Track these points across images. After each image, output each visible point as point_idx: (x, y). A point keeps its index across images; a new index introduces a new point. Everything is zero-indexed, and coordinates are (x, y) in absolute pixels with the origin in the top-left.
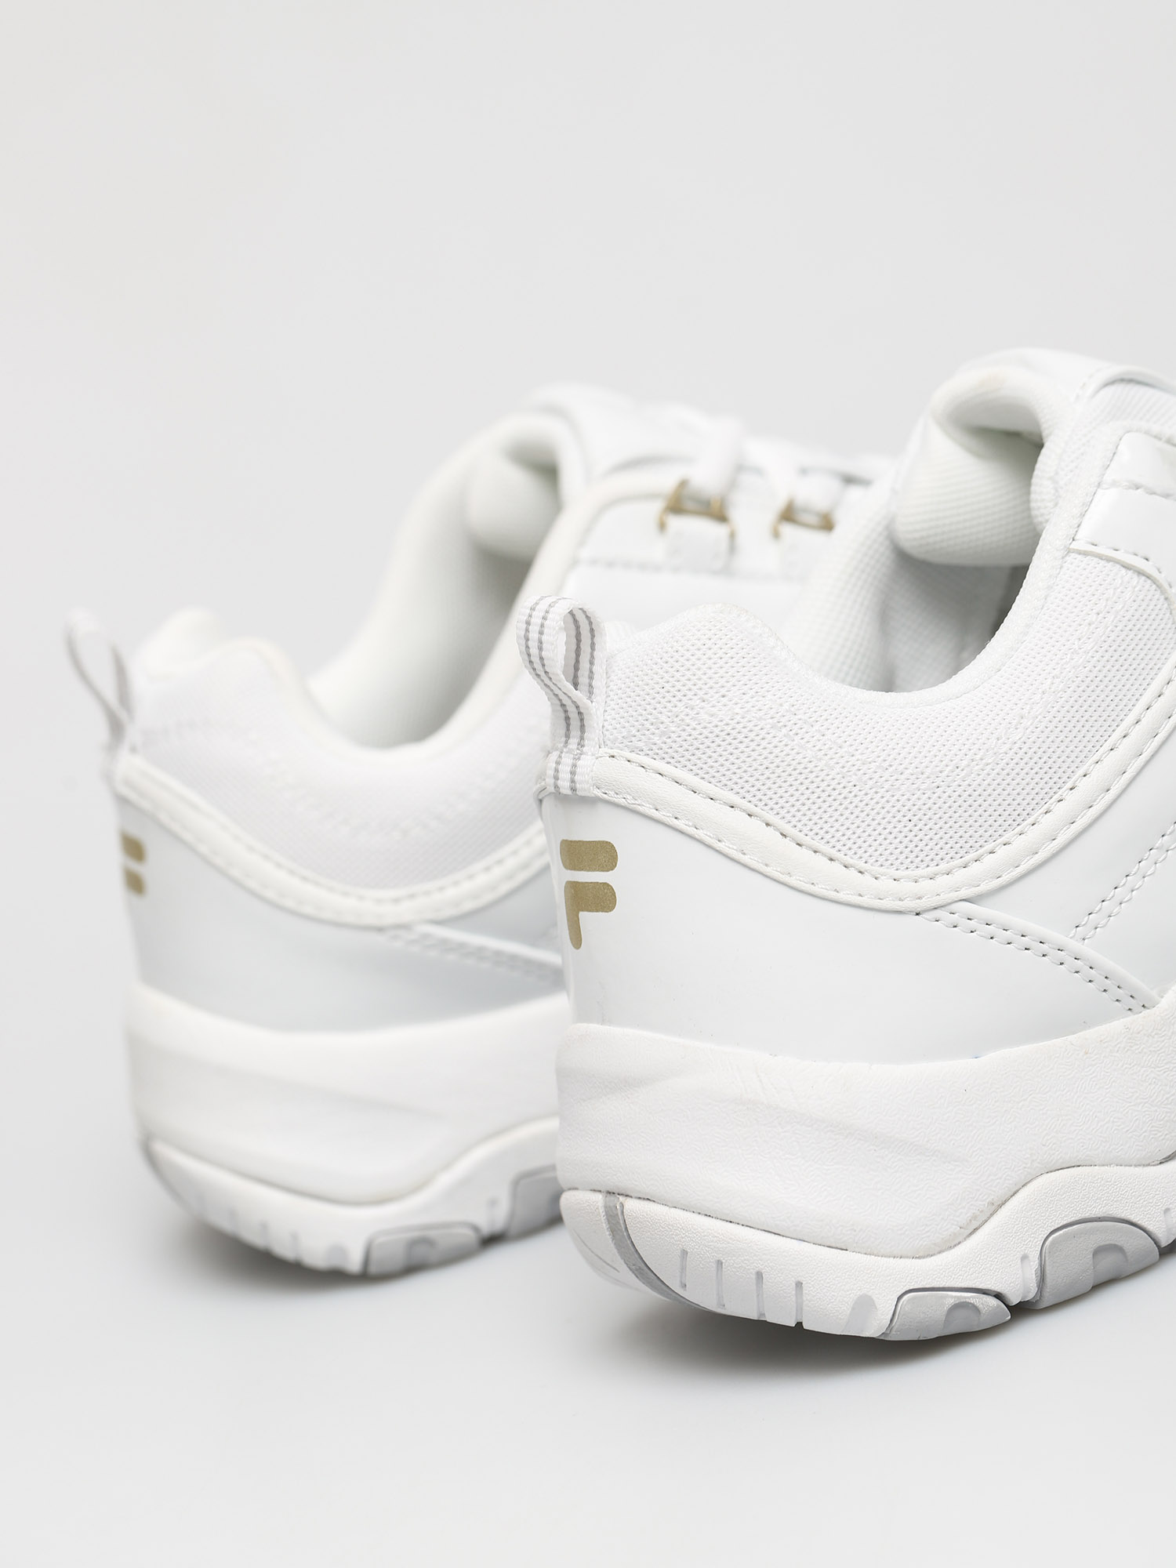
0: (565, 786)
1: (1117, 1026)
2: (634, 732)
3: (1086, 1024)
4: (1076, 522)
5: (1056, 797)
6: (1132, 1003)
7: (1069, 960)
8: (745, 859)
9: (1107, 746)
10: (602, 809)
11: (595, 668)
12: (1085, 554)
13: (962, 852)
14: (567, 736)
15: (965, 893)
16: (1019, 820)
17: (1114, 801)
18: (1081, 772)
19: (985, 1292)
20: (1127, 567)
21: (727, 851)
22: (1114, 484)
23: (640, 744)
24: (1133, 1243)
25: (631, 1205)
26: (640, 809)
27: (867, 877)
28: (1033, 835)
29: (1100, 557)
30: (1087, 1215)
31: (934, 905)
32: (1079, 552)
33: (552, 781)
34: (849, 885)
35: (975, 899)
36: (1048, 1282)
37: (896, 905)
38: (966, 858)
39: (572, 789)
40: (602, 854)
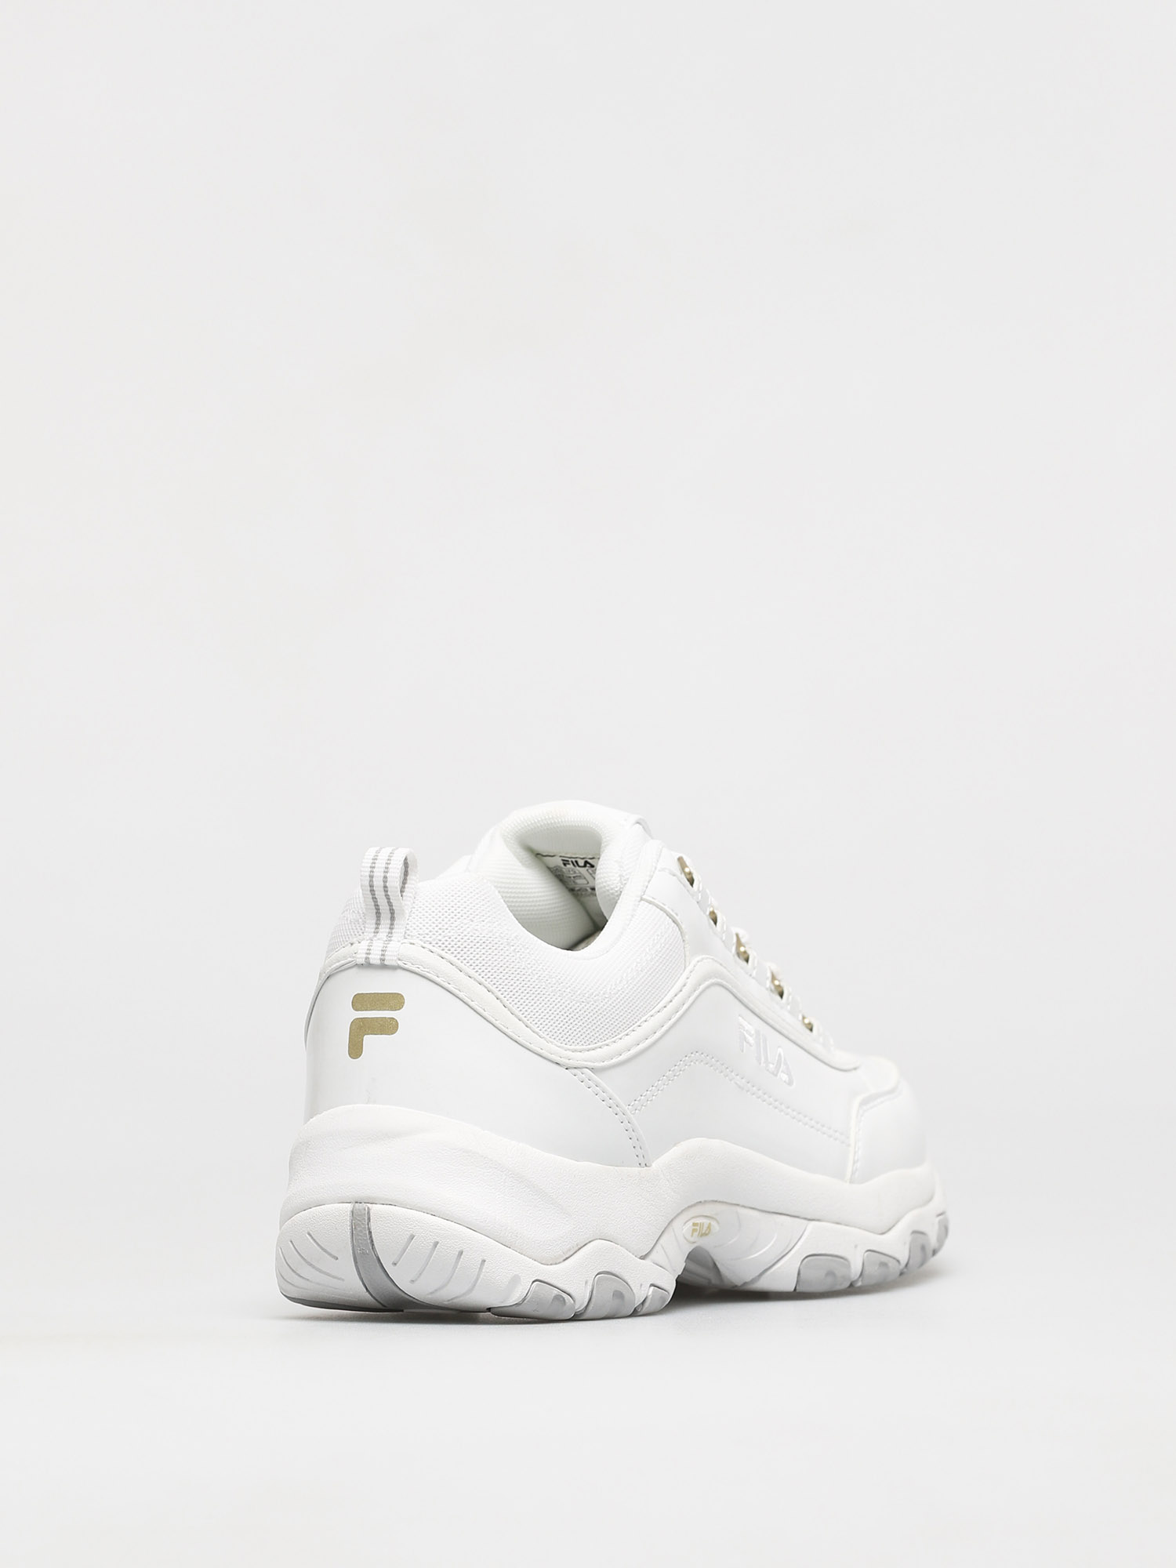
0: (375, 958)
3: (624, 1164)
4: (646, 884)
7: (626, 1122)
8: (483, 1014)
9: (656, 1010)
10: (399, 972)
12: (650, 902)
14: (378, 924)
15: (587, 1064)
16: (614, 1035)
18: (644, 1018)
19: (569, 1295)
20: (669, 916)
21: (476, 1007)
22: (663, 870)
23: (431, 940)
24: (628, 1298)
25: (374, 1208)
26: (427, 975)
27: (546, 1042)
29: (656, 906)
30: (612, 1270)
32: (647, 901)
33: (365, 956)
34: (537, 1043)
35: (592, 1069)
36: (593, 1300)
37: (558, 1059)
38: (590, 1047)
39: (381, 959)
40: (395, 1001)
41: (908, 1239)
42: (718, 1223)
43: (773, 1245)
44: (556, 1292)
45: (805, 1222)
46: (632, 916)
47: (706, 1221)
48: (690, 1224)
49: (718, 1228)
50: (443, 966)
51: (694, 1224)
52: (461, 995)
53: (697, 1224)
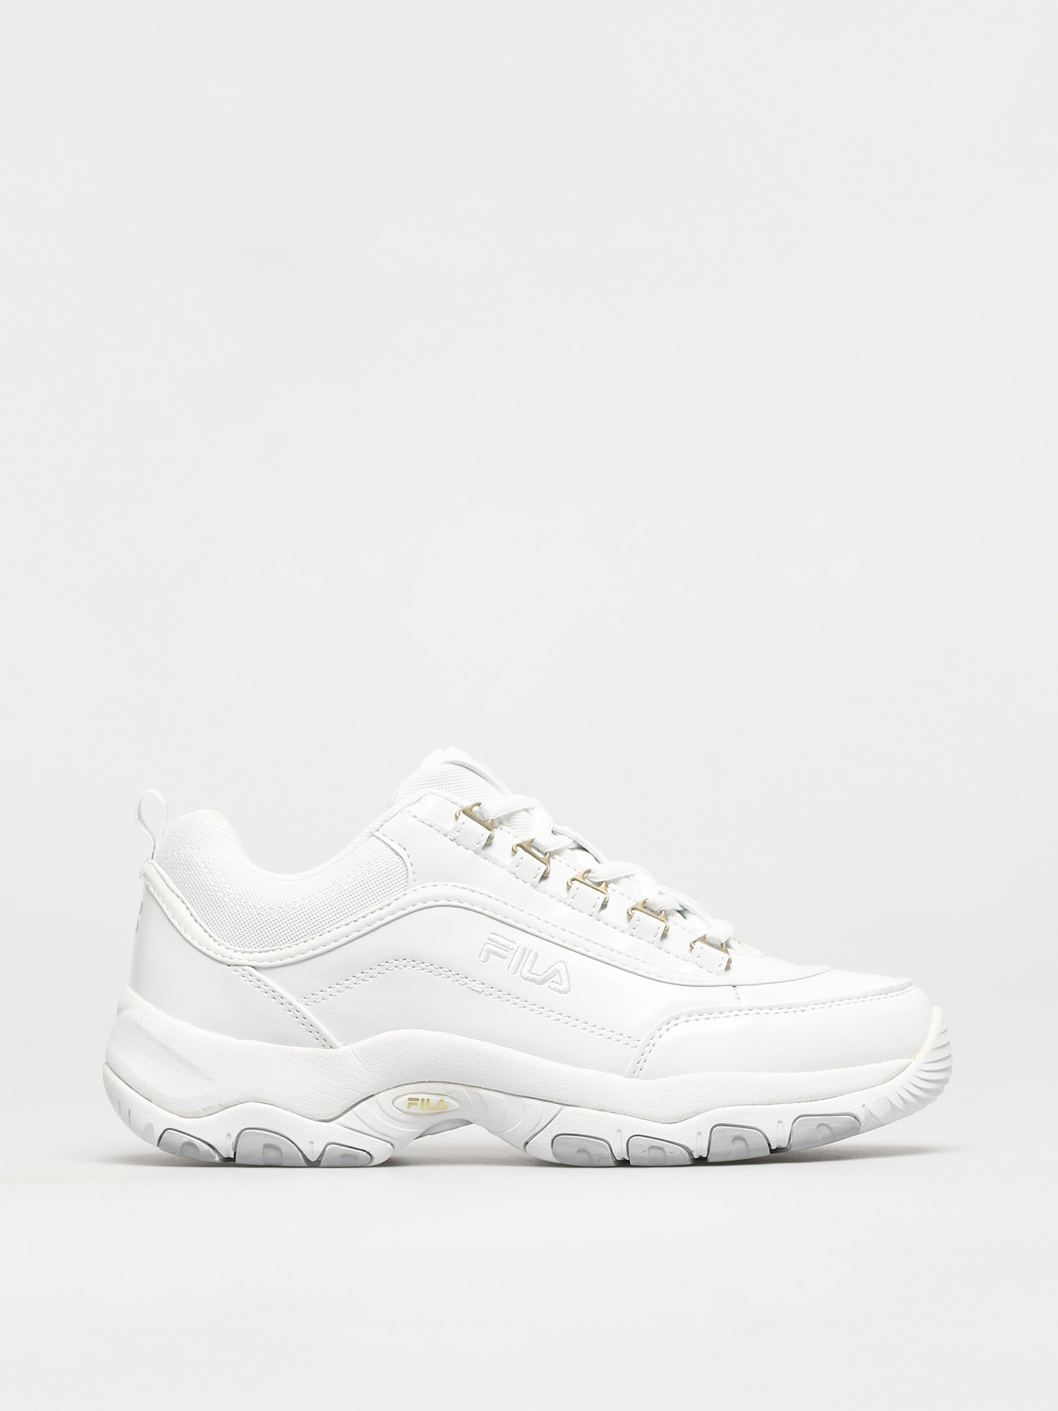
4: (382, 824)
5: (312, 937)
6: (324, 1043)
7: (294, 1011)
12: (379, 838)
13: (271, 945)
15: (254, 964)
16: (291, 941)
17: (339, 947)
19: (205, 1143)
22: (407, 813)
24: (287, 1148)
27: (216, 944)
29: (384, 841)
30: (265, 1127)
31: (238, 964)
34: (206, 944)
35: (256, 968)
36: (241, 1150)
37: (223, 959)
38: (261, 950)
41: (708, 1130)
45: (561, 1106)
47: (433, 1098)
48: (406, 1095)
50: (158, 881)
51: (410, 1099)
52: (162, 904)
53: (418, 1100)
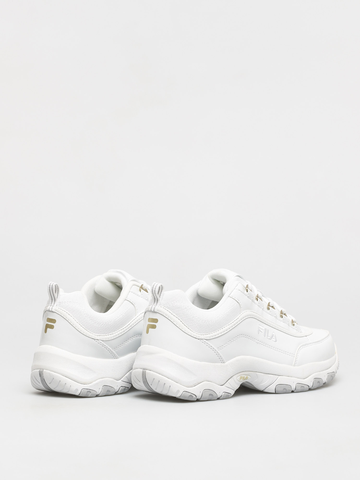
0: (152, 310)
1: (220, 364)
2: (165, 304)
3: (216, 362)
4: (231, 293)
5: (220, 329)
6: (222, 361)
7: (216, 352)
8: (177, 325)
9: (228, 324)
10: (158, 314)
11: (161, 294)
12: (231, 297)
14: (154, 303)
15: (205, 338)
16: (214, 331)
17: (228, 332)
18: (224, 327)
19: (194, 395)
20: (236, 301)
21: (175, 323)
22: (236, 289)
23: (166, 306)
25: (147, 371)
26: (164, 315)
28: (216, 333)
29: (233, 298)
30: (210, 389)
31: (201, 339)
32: (230, 297)
33: (151, 309)
34: (190, 333)
35: (206, 340)
36: (203, 396)
37: (196, 337)
38: (206, 334)
39: (154, 310)
40: (156, 321)
41: (313, 380)
42: (250, 376)
43: (267, 382)
44: (190, 394)
45: (278, 376)
46: (225, 301)
47: (246, 376)
48: (240, 376)
49: (250, 377)
50: (168, 313)
51: (241, 377)
52: (171, 320)
53: (242, 377)
